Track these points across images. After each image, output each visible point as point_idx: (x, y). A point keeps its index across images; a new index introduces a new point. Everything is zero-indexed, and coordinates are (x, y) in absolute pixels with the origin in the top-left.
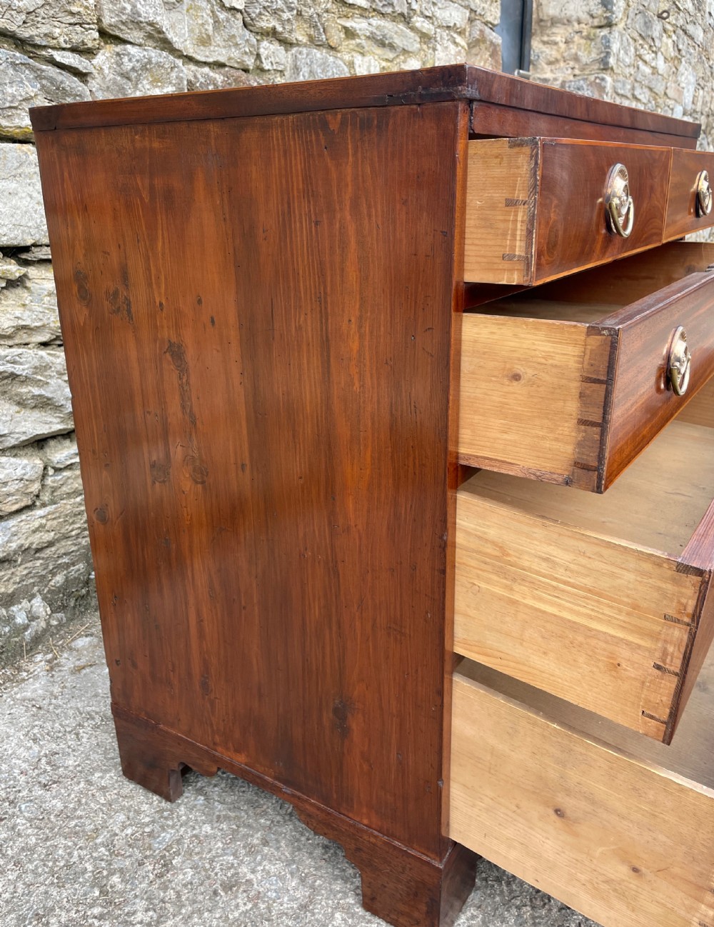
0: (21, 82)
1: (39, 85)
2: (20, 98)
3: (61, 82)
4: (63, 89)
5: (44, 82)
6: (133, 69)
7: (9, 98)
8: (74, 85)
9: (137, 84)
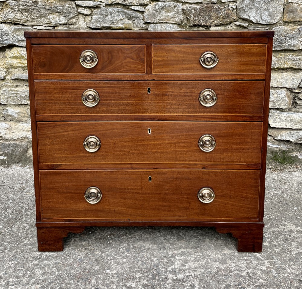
0: (120, 16)
1: (125, 16)
2: (118, 20)
3: (132, 15)
4: (132, 16)
5: (126, 15)
6: (159, 9)
7: (115, 20)
8: (136, 15)
9: (160, 13)
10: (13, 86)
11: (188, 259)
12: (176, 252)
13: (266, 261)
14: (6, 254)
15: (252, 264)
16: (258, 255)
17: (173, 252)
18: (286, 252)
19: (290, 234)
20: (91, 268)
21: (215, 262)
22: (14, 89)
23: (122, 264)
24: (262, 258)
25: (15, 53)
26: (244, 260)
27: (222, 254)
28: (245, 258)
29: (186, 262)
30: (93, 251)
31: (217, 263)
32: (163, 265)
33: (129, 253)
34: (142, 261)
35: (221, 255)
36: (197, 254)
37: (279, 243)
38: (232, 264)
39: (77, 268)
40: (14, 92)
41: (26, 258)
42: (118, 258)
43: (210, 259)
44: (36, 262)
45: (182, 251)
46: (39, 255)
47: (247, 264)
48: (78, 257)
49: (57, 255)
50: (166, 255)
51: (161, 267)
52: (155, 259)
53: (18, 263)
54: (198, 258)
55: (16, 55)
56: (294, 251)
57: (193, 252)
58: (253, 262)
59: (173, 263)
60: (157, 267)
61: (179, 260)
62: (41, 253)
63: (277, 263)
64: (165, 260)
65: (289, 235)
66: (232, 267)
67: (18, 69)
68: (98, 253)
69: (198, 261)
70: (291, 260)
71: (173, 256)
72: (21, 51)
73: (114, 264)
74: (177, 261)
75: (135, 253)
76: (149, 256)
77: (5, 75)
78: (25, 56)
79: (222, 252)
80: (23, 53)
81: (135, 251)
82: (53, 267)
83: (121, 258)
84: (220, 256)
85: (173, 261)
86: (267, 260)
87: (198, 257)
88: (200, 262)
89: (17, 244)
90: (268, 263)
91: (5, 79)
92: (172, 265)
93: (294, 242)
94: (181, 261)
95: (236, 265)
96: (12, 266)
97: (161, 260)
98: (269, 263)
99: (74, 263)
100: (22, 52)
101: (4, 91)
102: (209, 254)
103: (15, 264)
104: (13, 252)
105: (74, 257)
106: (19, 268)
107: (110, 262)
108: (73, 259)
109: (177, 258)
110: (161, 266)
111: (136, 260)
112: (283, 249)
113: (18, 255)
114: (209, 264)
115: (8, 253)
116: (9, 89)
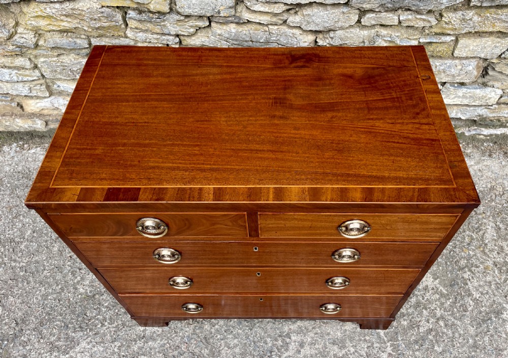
10: (53, 56)
11: (305, 341)
12: (292, 327)
13: (389, 344)
14: (107, 329)
15: (373, 348)
16: (381, 332)
17: (288, 327)
18: (413, 328)
19: (424, 294)
20: (200, 352)
21: (334, 344)
22: (57, 59)
23: (233, 348)
24: (385, 338)
25: (37, 11)
26: (365, 340)
27: (342, 331)
28: (367, 338)
29: (302, 345)
30: (202, 323)
31: (335, 347)
32: (277, 351)
33: (241, 329)
34: (254, 343)
35: (341, 333)
36: (315, 331)
37: (409, 311)
38: (352, 348)
39: (185, 352)
40: (59, 64)
41: (130, 337)
42: (228, 336)
43: (329, 339)
44: (141, 344)
45: (299, 326)
46: (143, 331)
47: (368, 347)
48: (185, 334)
49: (163, 331)
50: (280, 332)
51: (275, 353)
52: (269, 340)
53: (122, 345)
54: (315, 338)
55: (39, 13)
56: (423, 326)
57: (311, 328)
58: (375, 345)
59: (288, 346)
60: (271, 352)
61: (295, 342)
62: (144, 328)
63: (400, 347)
64: (280, 343)
65: (423, 297)
66: (351, 355)
67: (52, 33)
68: (207, 326)
69: (315, 345)
70: (416, 342)
71: (288, 336)
72: (45, 9)
73: (225, 347)
74: (293, 344)
75: (247, 328)
76: (263, 334)
77: (34, 40)
78: (54, 16)
79: (343, 328)
80: (50, 11)
81: (247, 324)
82: (159, 352)
83: (232, 338)
84: (339, 334)
85: (288, 344)
86: (390, 342)
87: (316, 336)
88: (317, 346)
89: (117, 311)
90: (391, 346)
91: (37, 45)
92: (287, 350)
93: (426, 309)
94: (297, 344)
95: (356, 351)
96: (116, 350)
97: (275, 343)
98: (392, 348)
99: (181, 344)
100: (48, 9)
101: (43, 62)
102: (328, 331)
103: (119, 346)
104: (114, 325)
105: (181, 334)
106: (123, 353)
107: (220, 344)
108: (180, 338)
109: (293, 338)
110: (274, 351)
111: (248, 340)
112: (411, 321)
113: (119, 331)
114: (327, 348)
115: (109, 328)
116: (50, 59)
